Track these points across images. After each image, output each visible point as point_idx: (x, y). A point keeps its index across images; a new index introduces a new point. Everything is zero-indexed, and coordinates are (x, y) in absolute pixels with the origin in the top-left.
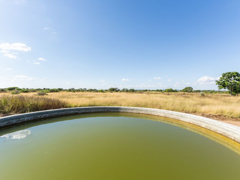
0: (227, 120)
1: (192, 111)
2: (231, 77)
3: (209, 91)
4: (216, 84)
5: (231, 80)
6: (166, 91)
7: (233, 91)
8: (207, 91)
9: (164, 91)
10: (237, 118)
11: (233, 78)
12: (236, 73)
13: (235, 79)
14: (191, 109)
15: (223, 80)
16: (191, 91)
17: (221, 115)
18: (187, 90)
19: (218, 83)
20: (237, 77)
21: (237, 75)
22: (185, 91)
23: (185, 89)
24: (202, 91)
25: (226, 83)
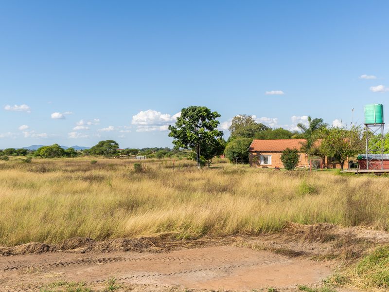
0: (178, 249)
1: (98, 233)
2: (198, 119)
3: (158, 149)
4: (170, 136)
5: (197, 126)
6: (41, 153)
7: (201, 155)
8: (152, 149)
9: (33, 152)
10: (198, 238)
11: (200, 122)
12: (206, 110)
13: (204, 125)
14: (99, 227)
15: (184, 126)
16: (114, 153)
17: (166, 235)
18: (103, 148)
19: (174, 132)
20: (207, 120)
21: (208, 115)
22: (97, 152)
23: (98, 146)
24: (143, 150)
25: (188, 135)
